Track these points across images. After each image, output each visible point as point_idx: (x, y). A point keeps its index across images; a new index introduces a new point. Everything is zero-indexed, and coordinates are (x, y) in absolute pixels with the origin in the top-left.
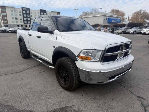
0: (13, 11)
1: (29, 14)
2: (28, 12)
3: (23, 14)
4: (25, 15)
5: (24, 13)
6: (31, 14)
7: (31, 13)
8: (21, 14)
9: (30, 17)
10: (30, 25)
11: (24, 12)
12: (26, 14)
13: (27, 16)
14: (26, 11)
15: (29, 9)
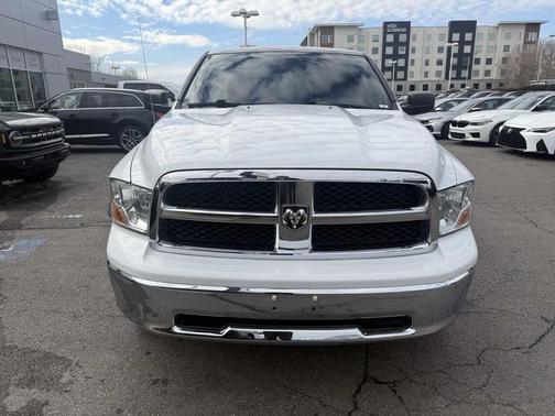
0: (356, 38)
1: (407, 44)
2: (403, 38)
3: (385, 44)
4: (389, 51)
5: (388, 40)
6: (412, 44)
7: (414, 39)
8: (379, 45)
9: (406, 57)
10: (400, 83)
11: (390, 38)
12: (396, 44)
13: (395, 50)
14: (396, 36)
15: (406, 25)
